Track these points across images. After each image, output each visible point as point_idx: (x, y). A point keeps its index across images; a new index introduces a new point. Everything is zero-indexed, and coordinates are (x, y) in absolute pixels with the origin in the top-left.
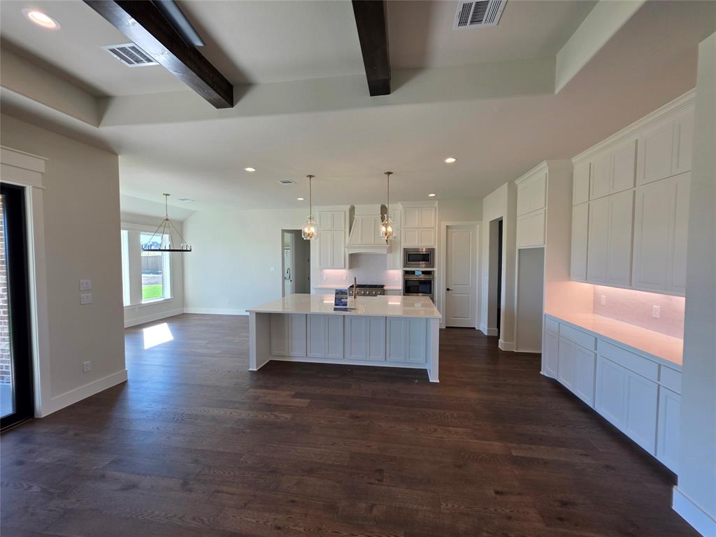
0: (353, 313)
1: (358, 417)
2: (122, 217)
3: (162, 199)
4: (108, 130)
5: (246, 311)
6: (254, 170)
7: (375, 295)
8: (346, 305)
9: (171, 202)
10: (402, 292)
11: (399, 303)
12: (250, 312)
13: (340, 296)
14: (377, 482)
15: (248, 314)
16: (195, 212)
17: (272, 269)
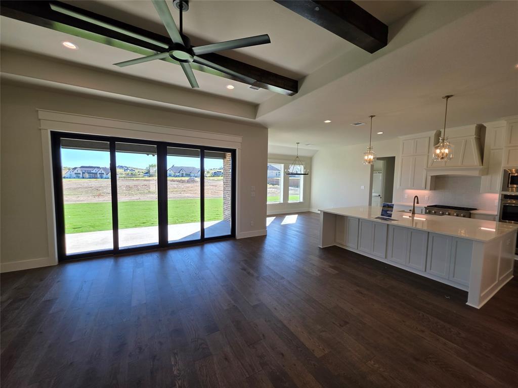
0: (393, 222)
1: (362, 293)
2: (268, 156)
3: (296, 146)
4: (260, 118)
5: (319, 210)
6: (330, 121)
7: (443, 214)
8: (391, 216)
9: (300, 146)
10: (497, 218)
11: (494, 230)
12: (321, 211)
13: (386, 209)
14: (338, 325)
15: (319, 212)
16: (317, 151)
17: (362, 187)
